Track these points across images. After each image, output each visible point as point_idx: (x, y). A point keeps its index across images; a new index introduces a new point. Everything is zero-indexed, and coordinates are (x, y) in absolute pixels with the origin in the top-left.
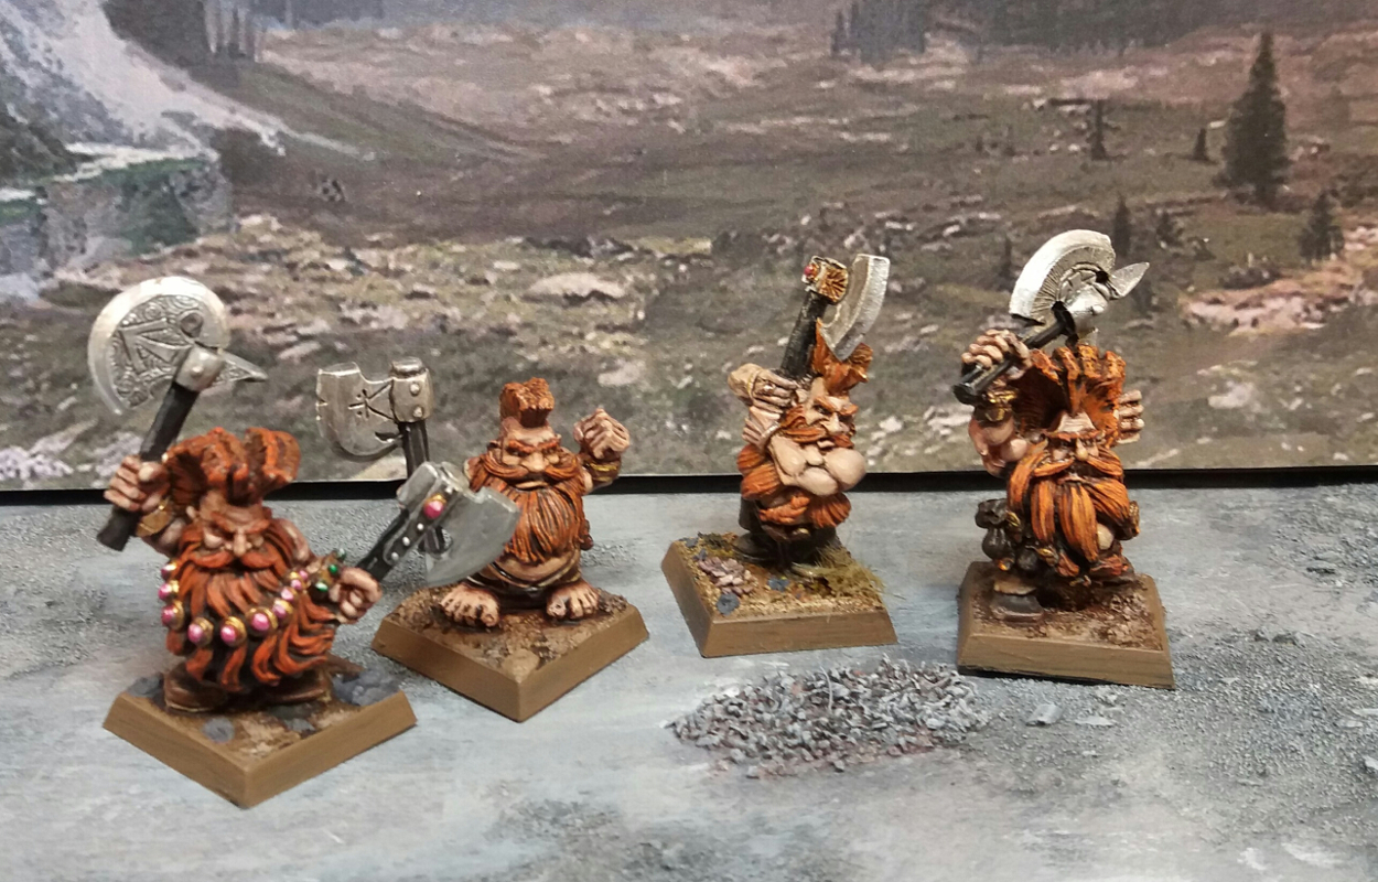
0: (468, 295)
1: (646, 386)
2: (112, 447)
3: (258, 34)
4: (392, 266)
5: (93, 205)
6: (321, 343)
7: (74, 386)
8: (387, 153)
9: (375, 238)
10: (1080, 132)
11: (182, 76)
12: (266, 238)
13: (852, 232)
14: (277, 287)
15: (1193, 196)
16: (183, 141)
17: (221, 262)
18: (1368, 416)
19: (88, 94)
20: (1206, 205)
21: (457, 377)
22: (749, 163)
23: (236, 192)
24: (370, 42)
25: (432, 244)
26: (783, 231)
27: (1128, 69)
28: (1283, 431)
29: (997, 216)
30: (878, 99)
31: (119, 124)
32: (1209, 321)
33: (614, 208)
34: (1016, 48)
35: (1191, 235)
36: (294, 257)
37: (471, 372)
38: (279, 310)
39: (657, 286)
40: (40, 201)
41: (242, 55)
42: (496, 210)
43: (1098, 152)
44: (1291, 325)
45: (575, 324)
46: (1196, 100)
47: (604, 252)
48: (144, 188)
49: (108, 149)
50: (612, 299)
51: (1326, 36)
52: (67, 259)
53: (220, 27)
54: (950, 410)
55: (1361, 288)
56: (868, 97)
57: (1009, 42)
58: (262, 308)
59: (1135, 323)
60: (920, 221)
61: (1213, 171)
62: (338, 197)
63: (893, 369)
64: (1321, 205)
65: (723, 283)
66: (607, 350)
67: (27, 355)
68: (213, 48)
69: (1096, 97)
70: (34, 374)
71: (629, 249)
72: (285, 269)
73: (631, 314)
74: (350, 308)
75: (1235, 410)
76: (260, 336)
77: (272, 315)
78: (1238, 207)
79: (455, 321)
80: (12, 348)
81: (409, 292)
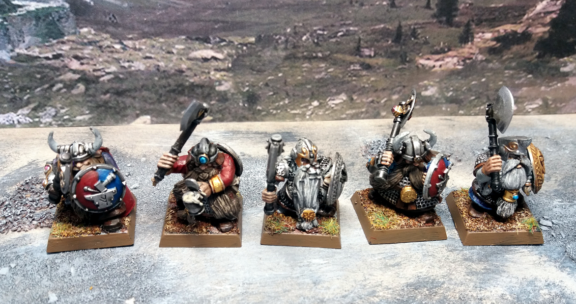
0: (166, 58)
1: (232, 91)
2: (45, 112)
4: (137, 47)
5: (25, 24)
6: (114, 75)
7: (28, 91)
8: (132, 4)
9: (130, 36)
12: (90, 37)
13: (305, 34)
14: (96, 55)
15: (426, 21)
17: (74, 46)
18: (473, 98)
20: (428, 25)
21: (165, 87)
22: (268, 8)
23: (77, 19)
25: (152, 39)
26: (280, 34)
28: (444, 103)
29: (356, 29)
32: (425, 66)
33: (219, 25)
35: (422, 35)
36: (101, 44)
37: (170, 85)
38: (98, 63)
39: (235, 55)
40: (5, 23)
42: (175, 26)
43: (393, 5)
44: (452, 67)
45: (206, 68)
47: (216, 42)
48: (43, 18)
49: (28, 3)
50: (219, 59)
52: (19, 45)
54: (335, 98)
55: (477, 54)
58: (91, 62)
59: (400, 67)
60: (329, 30)
61: (431, 12)
62: (115, 21)
63: (318, 84)
64: (468, 25)
65: (259, 53)
66: (218, 78)
67: (9, 80)
70: (13, 87)
71: (225, 41)
72: (98, 48)
73: (226, 65)
74: (124, 62)
75: (430, 97)
76: (92, 73)
77: (95, 65)
78: (439, 25)
79: (162, 67)
80: (4, 77)
81: (144, 56)
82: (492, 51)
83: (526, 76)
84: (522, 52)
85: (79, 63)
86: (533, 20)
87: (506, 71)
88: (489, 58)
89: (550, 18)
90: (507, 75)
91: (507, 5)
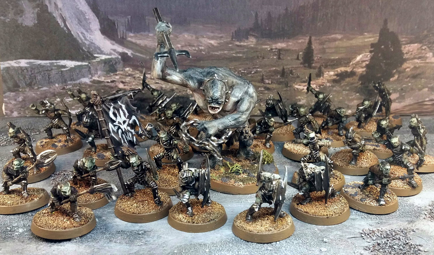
3: (127, 35)
5: (99, 65)
10: (276, 55)
11: (114, 42)
12: (130, 72)
14: (132, 81)
15: (296, 66)
16: (114, 54)
17: (122, 76)
19: (98, 46)
20: (299, 68)
22: (217, 60)
23: (124, 64)
24: (148, 37)
27: (285, 43)
29: (261, 70)
30: (240, 48)
31: (103, 51)
32: (298, 89)
34: (265, 39)
35: (296, 73)
36: (135, 76)
40: (89, 65)
41: (124, 39)
43: (279, 58)
46: (297, 49)
48: (108, 63)
49: (101, 55)
51: (322, 37)
52: (94, 75)
53: (120, 34)
55: (327, 83)
56: (238, 48)
57: (263, 38)
58: (129, 85)
59: (285, 89)
60: (247, 71)
61: (299, 62)
62: (142, 65)
64: (320, 68)
68: (119, 37)
69: (279, 48)
72: (133, 78)
78: (305, 68)
79: (164, 88)
81: (155, 82)
82: (334, 81)
83: (355, 94)
84: (352, 82)
85: (123, 85)
86: (356, 65)
87: (344, 92)
88: (334, 85)
89: (365, 64)
90: (344, 94)
91: (340, 57)
